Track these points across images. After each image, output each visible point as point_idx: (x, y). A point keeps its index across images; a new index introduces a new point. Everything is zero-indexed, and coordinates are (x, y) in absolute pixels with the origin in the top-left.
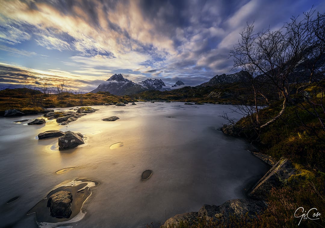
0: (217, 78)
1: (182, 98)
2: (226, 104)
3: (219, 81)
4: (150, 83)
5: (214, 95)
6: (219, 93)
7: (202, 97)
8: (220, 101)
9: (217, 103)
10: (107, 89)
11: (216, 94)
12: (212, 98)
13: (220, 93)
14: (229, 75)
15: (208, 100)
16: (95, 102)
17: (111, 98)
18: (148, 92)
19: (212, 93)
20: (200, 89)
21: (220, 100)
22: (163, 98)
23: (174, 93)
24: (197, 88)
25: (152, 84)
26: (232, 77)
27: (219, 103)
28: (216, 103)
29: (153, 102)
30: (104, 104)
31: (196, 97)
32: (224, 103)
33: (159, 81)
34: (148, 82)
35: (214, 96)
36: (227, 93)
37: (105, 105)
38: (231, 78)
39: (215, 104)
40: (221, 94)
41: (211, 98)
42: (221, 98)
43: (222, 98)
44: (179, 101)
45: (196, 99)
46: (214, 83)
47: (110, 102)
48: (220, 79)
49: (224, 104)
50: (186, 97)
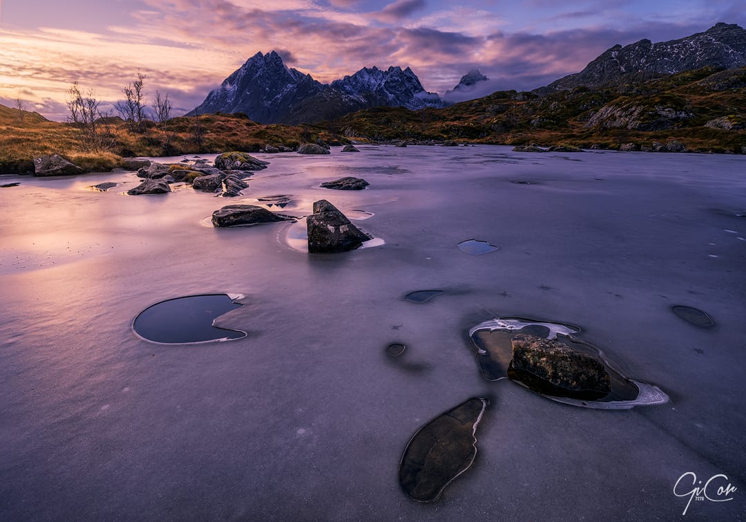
0: (617, 57)
1: (493, 130)
2: (661, 150)
3: (623, 69)
4: (373, 81)
5: (613, 118)
6: (632, 113)
7: (566, 126)
8: (640, 140)
9: (628, 146)
10: (235, 103)
11: (620, 117)
12: (606, 129)
13: (638, 111)
14: (666, 44)
15: (590, 135)
16: (234, 141)
17: (274, 129)
18: (368, 114)
19: (607, 110)
20: (552, 99)
21: (638, 136)
22: (427, 133)
23: (457, 115)
24: (541, 95)
25: (380, 85)
26: (676, 51)
27: (637, 148)
28: (623, 146)
29: (404, 146)
30: (261, 148)
31: (542, 126)
32: (654, 148)
33: (402, 73)
34: (366, 77)
35: (615, 124)
36: (667, 112)
37: (266, 152)
38: (669, 55)
39: (618, 149)
40: (642, 114)
41: (603, 130)
42: (640, 128)
43: (646, 128)
44: (482, 143)
45: (545, 135)
46: (601, 78)
47: (277, 142)
48: (628, 61)
49: (653, 150)
50: (507, 127)
